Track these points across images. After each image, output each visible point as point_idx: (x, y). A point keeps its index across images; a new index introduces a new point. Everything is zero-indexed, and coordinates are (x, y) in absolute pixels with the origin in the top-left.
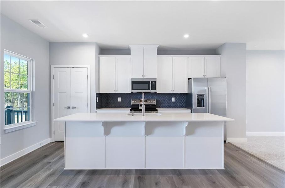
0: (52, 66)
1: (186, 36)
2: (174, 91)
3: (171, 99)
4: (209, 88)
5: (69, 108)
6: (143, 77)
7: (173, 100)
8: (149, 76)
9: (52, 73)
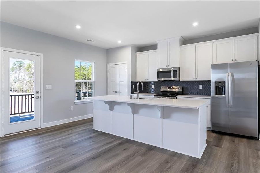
0: (108, 64)
1: (195, 24)
2: (196, 78)
3: (199, 87)
4: (230, 74)
5: (116, 92)
6: (167, 67)
7: (201, 87)
8: (173, 65)
9: (108, 69)
